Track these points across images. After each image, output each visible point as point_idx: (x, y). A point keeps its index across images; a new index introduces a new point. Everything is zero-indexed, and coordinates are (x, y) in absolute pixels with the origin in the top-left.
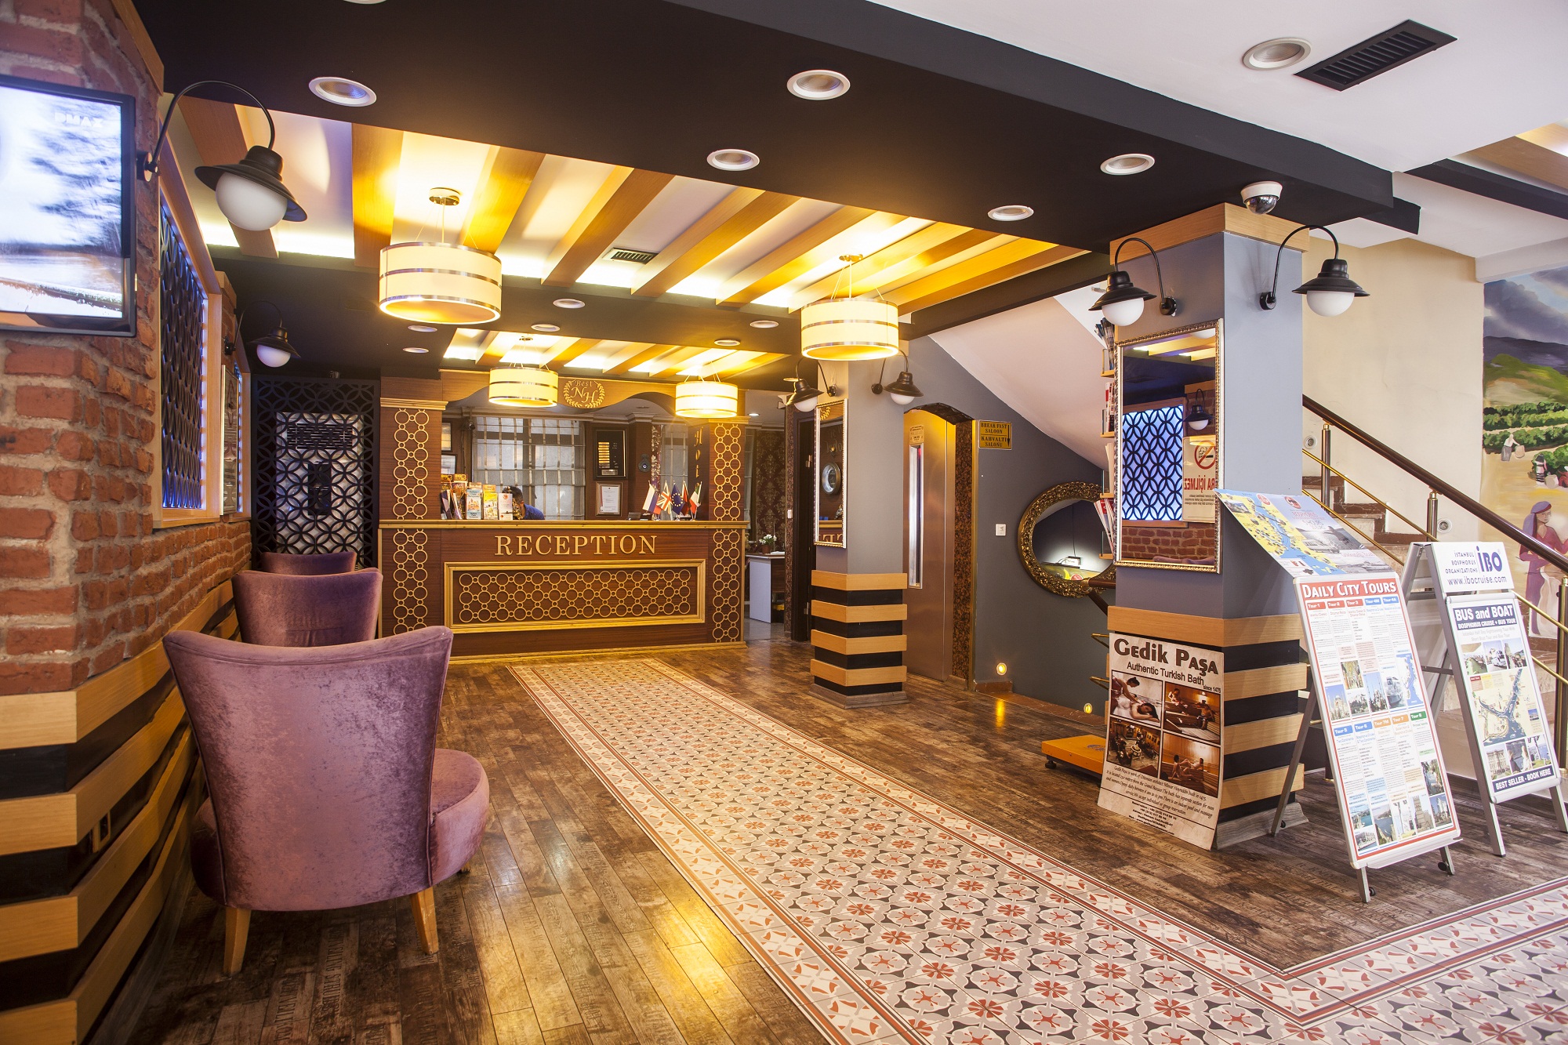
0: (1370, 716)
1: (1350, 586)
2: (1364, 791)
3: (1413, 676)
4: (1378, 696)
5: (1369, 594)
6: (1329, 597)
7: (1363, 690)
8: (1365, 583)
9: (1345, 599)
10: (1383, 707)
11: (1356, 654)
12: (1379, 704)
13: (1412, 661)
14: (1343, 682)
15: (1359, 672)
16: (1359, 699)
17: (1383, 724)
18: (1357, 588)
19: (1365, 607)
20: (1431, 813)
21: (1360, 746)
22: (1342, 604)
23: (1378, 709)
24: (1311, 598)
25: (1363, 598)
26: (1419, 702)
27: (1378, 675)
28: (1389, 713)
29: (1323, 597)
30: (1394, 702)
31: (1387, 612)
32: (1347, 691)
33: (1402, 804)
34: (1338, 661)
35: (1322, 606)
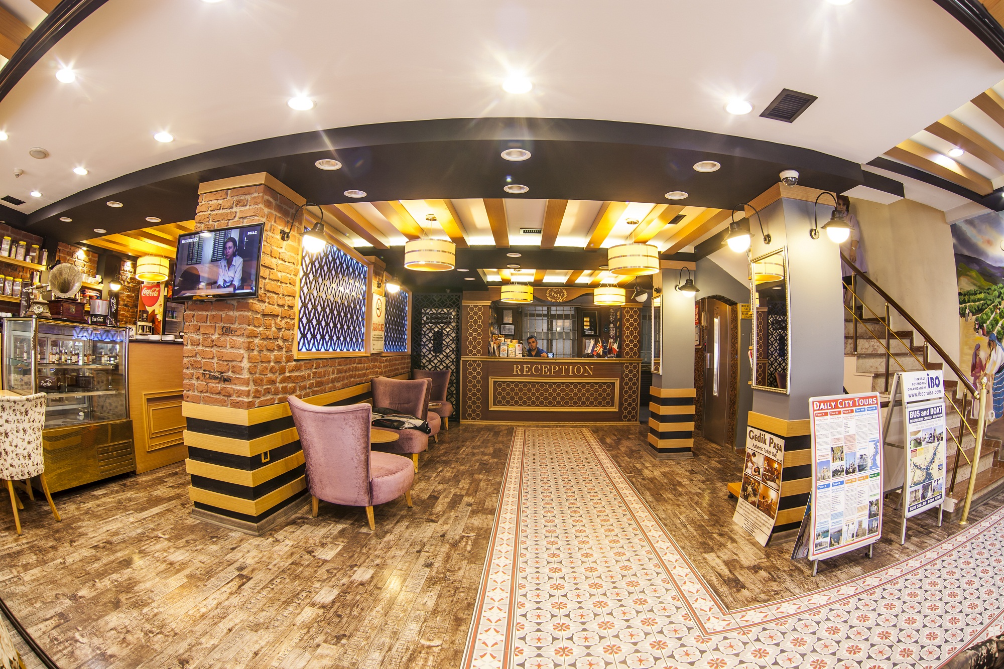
0: (844, 477)
1: (847, 402)
2: (829, 519)
3: (877, 452)
4: (852, 465)
5: (859, 405)
6: (832, 409)
7: (843, 463)
8: (857, 399)
9: (842, 410)
10: (854, 472)
11: (843, 442)
12: (851, 470)
13: (878, 444)
14: (831, 459)
15: (842, 452)
16: (839, 468)
17: (851, 481)
18: (851, 403)
19: (854, 413)
20: (867, 528)
21: (833, 494)
22: (839, 413)
23: (850, 473)
24: (819, 410)
25: (854, 408)
26: (877, 467)
27: (855, 453)
28: (858, 475)
29: (827, 409)
30: (861, 468)
31: (869, 416)
32: (832, 463)
33: (850, 524)
34: (830, 447)
35: (826, 414)
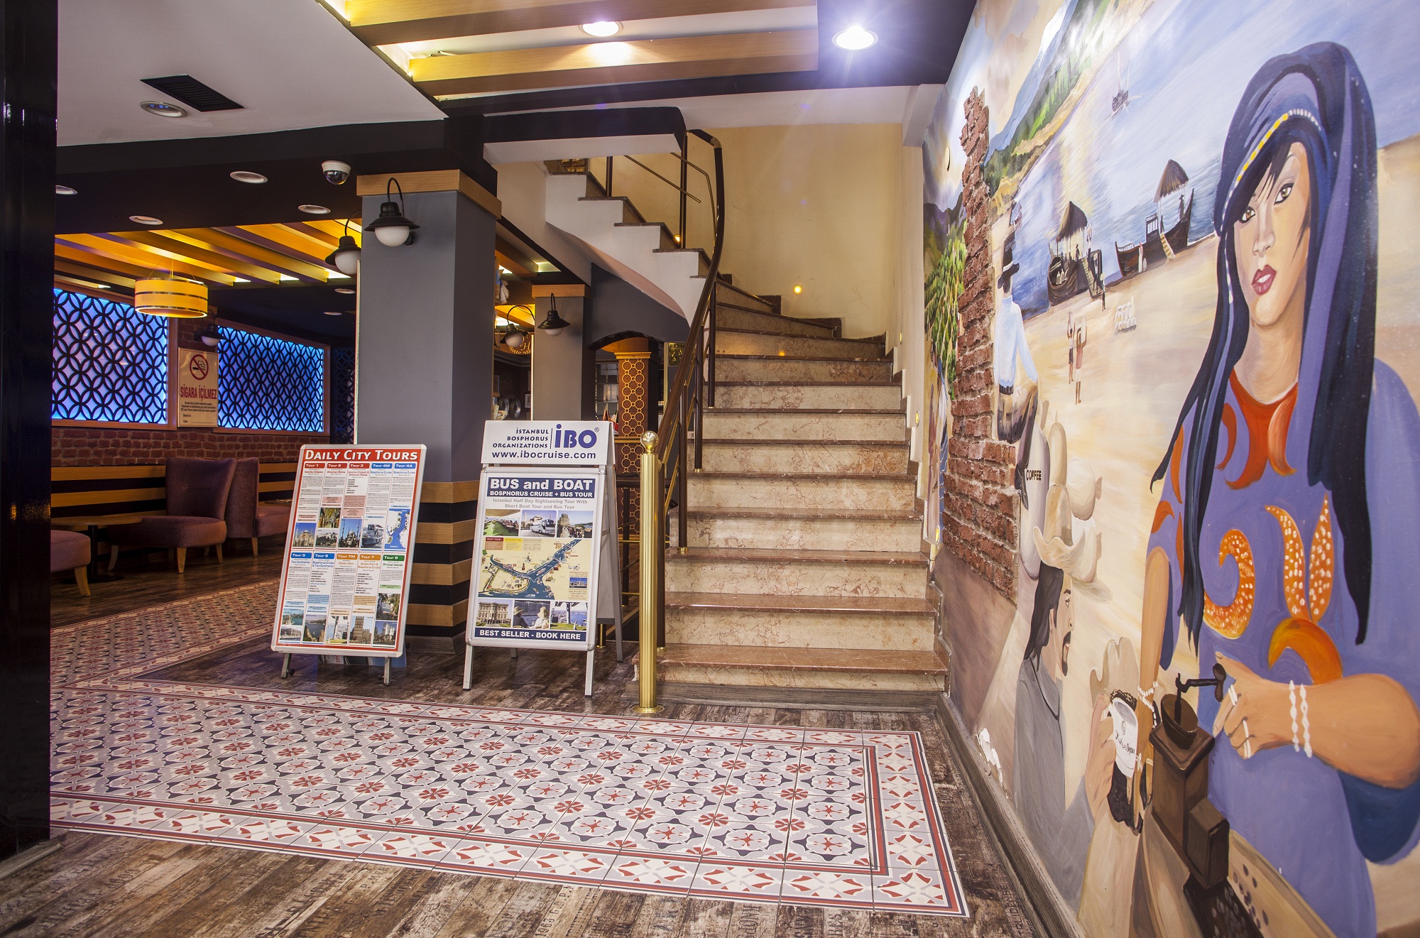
0: (336, 550)
1: (360, 454)
2: (305, 601)
3: (402, 527)
4: (352, 536)
5: (381, 459)
6: (333, 460)
7: (337, 530)
8: (379, 452)
9: (348, 463)
10: (354, 545)
11: (342, 504)
12: (350, 543)
13: (409, 516)
14: (317, 521)
15: (338, 516)
16: (329, 536)
17: (348, 557)
18: (367, 456)
19: (370, 469)
20: (372, 632)
21: (315, 569)
22: (344, 466)
23: (347, 546)
24: (312, 460)
25: (371, 463)
26: (400, 547)
27: (359, 522)
28: (359, 551)
29: (325, 460)
30: (369, 543)
31: (397, 475)
32: (317, 528)
33: (341, 617)
34: (319, 506)
35: (322, 466)
